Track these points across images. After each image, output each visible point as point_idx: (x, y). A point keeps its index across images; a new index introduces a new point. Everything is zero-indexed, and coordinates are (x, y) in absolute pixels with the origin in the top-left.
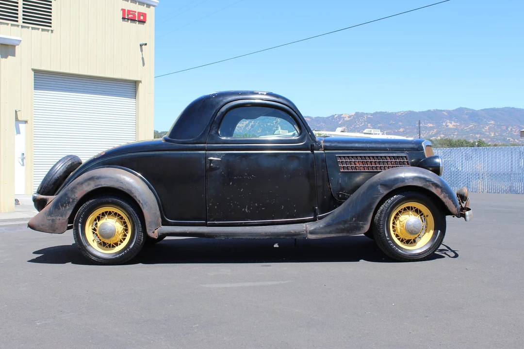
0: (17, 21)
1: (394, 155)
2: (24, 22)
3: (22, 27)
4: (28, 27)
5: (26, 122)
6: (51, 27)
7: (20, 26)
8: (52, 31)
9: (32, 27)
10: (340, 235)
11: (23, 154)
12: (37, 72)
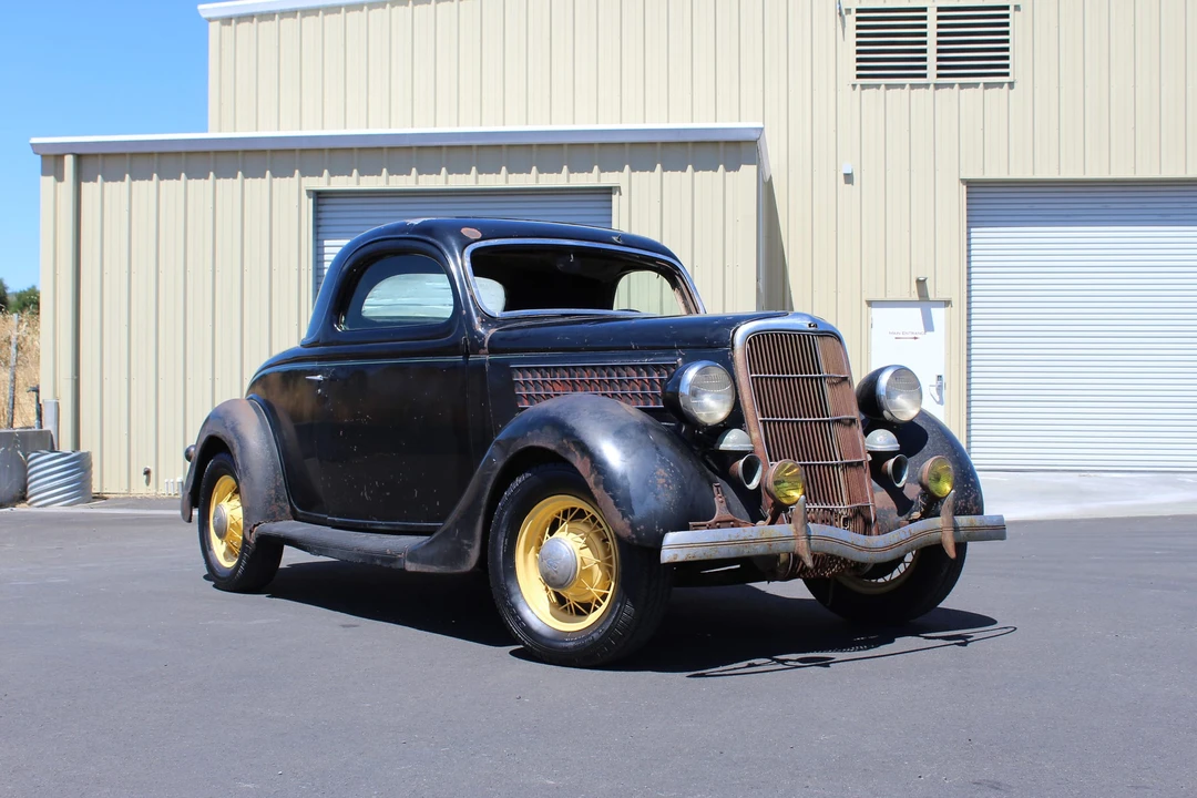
0: (924, 76)
1: (646, 361)
2: (939, 76)
3: (937, 86)
4: (952, 86)
5: (947, 303)
6: (1007, 74)
7: (932, 86)
8: (1011, 85)
9: (960, 84)
10: (434, 569)
11: (939, 377)
12: (971, 185)
